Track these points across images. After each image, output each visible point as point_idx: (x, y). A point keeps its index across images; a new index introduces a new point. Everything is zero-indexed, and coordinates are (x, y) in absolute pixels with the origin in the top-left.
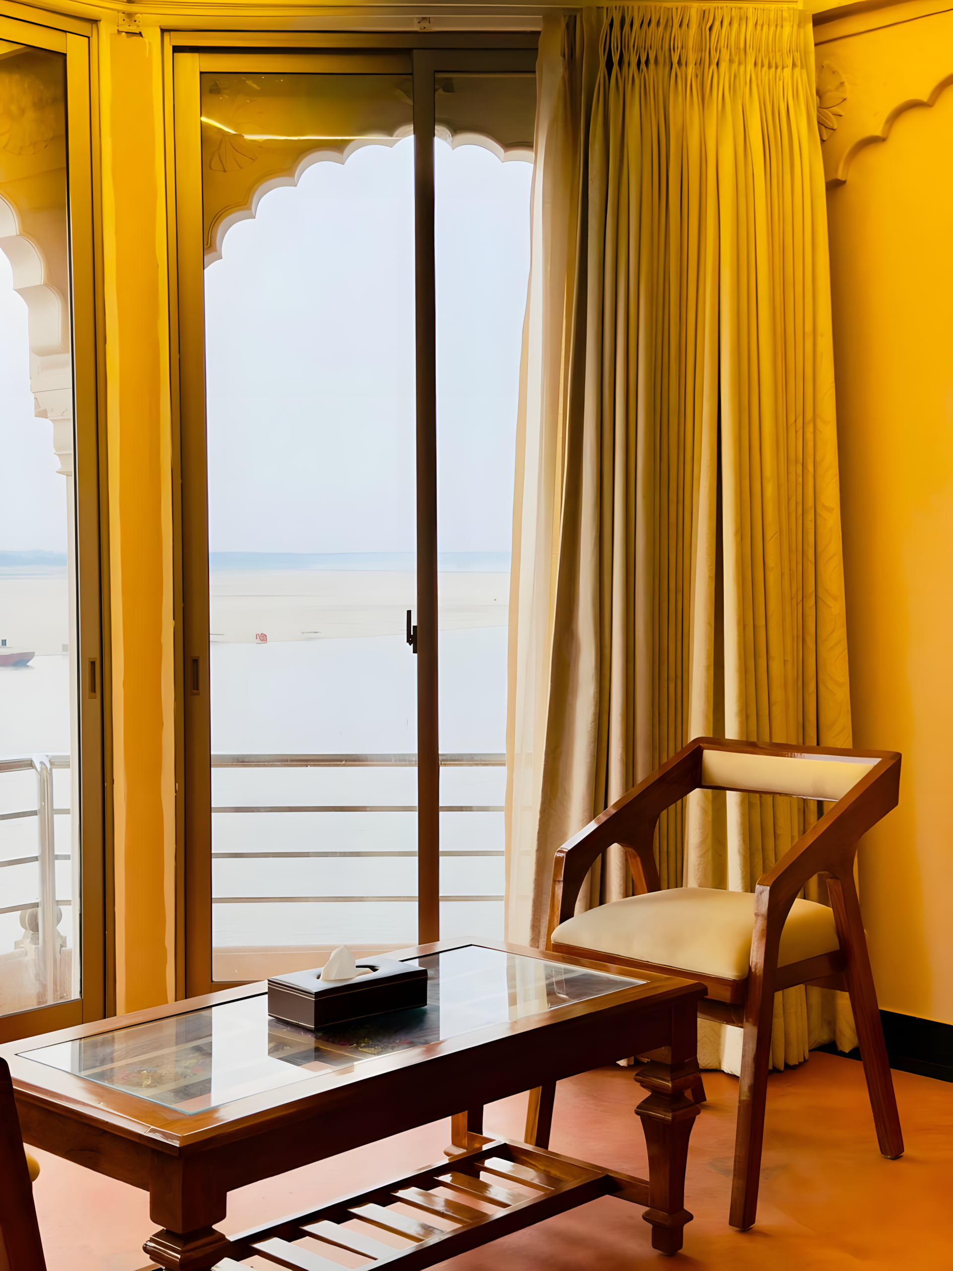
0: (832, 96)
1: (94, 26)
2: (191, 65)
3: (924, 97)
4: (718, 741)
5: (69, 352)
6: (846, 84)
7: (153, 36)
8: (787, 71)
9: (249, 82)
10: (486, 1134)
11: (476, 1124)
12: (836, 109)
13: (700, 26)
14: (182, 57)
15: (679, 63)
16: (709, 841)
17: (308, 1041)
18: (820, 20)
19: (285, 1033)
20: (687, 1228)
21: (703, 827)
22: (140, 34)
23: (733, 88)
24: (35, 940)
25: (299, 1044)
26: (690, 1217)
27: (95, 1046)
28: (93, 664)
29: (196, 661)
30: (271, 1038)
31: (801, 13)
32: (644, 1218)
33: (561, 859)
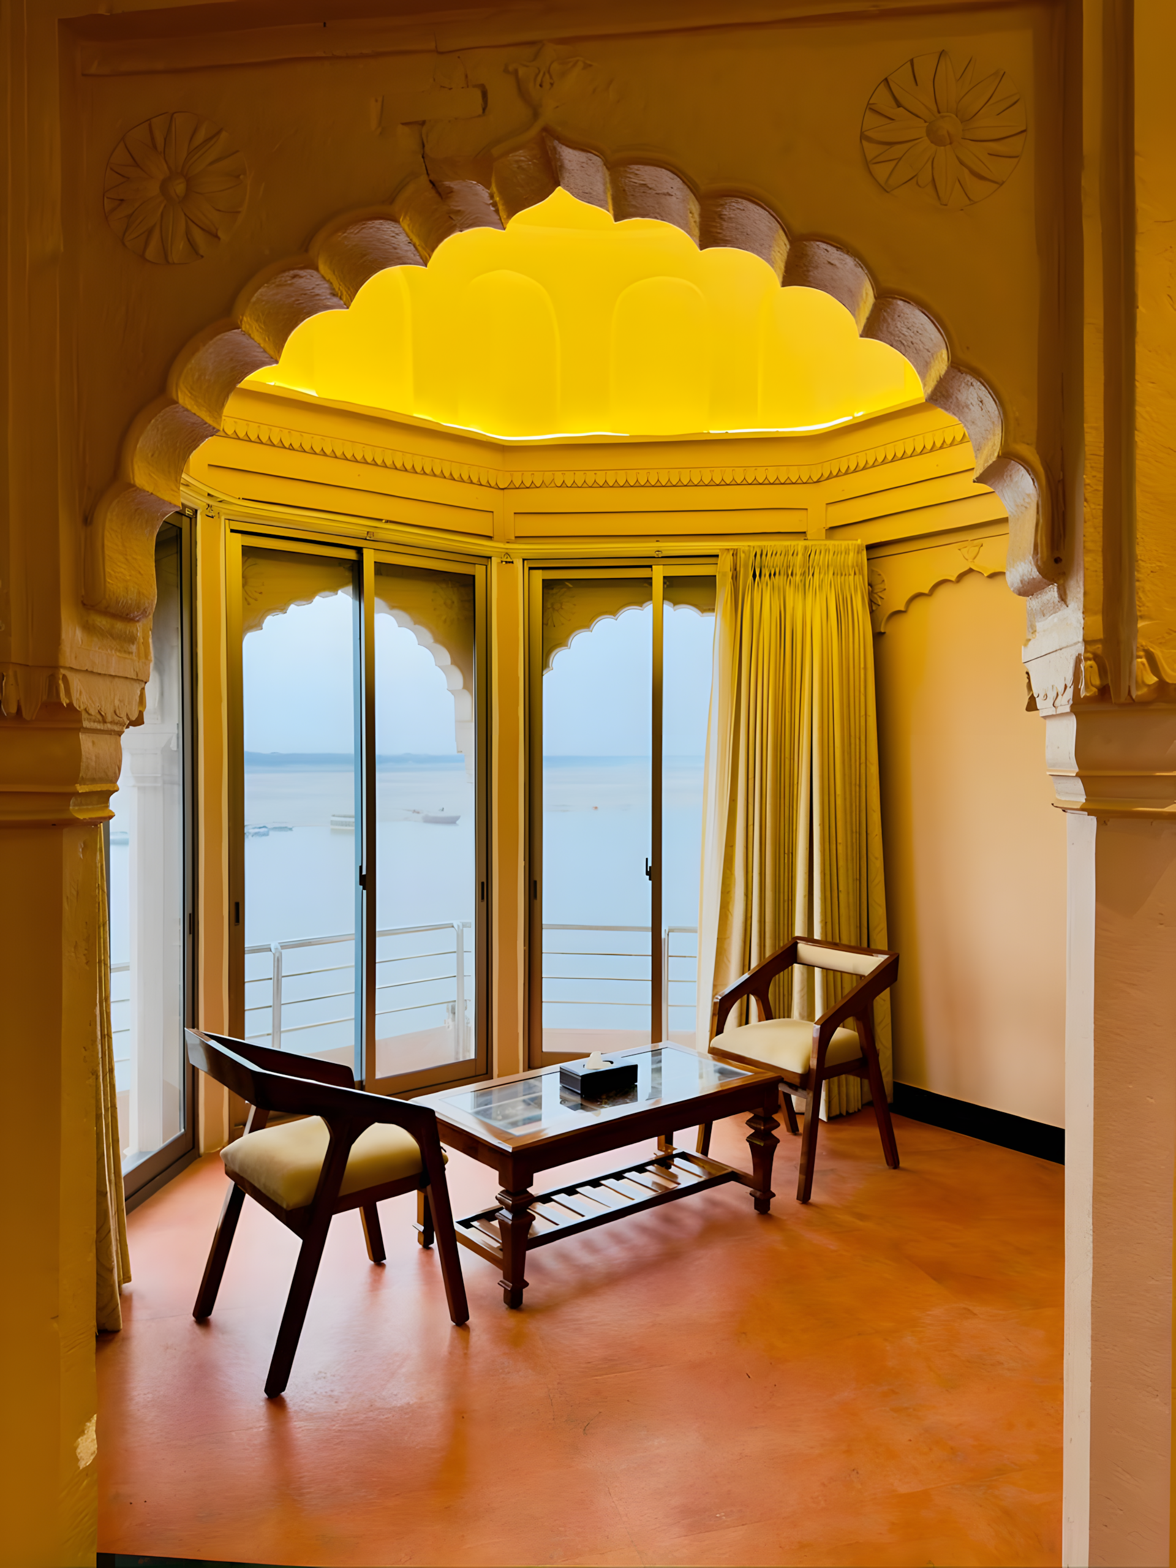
0: (878, 588)
1: (489, 560)
2: (538, 577)
3: (926, 591)
4: (809, 939)
5: (472, 722)
6: (886, 581)
7: (518, 563)
8: (851, 577)
9: (567, 583)
10: (674, 1145)
11: (669, 1141)
12: (880, 594)
13: (803, 555)
14: (533, 572)
15: (792, 575)
16: (806, 989)
17: (577, 1099)
18: (870, 548)
19: (567, 1095)
20: (772, 1200)
21: (802, 982)
22: (512, 562)
23: (821, 587)
24: (454, 1020)
25: (573, 1101)
26: (774, 1195)
27: (482, 1095)
28: (483, 883)
29: (535, 882)
30: (561, 1097)
31: (859, 546)
32: (750, 1194)
33: (717, 1002)
